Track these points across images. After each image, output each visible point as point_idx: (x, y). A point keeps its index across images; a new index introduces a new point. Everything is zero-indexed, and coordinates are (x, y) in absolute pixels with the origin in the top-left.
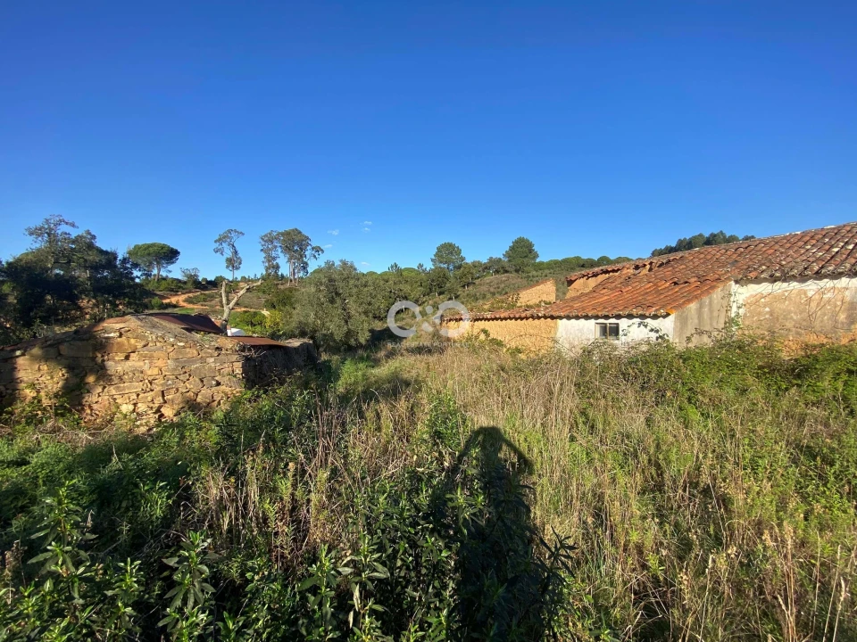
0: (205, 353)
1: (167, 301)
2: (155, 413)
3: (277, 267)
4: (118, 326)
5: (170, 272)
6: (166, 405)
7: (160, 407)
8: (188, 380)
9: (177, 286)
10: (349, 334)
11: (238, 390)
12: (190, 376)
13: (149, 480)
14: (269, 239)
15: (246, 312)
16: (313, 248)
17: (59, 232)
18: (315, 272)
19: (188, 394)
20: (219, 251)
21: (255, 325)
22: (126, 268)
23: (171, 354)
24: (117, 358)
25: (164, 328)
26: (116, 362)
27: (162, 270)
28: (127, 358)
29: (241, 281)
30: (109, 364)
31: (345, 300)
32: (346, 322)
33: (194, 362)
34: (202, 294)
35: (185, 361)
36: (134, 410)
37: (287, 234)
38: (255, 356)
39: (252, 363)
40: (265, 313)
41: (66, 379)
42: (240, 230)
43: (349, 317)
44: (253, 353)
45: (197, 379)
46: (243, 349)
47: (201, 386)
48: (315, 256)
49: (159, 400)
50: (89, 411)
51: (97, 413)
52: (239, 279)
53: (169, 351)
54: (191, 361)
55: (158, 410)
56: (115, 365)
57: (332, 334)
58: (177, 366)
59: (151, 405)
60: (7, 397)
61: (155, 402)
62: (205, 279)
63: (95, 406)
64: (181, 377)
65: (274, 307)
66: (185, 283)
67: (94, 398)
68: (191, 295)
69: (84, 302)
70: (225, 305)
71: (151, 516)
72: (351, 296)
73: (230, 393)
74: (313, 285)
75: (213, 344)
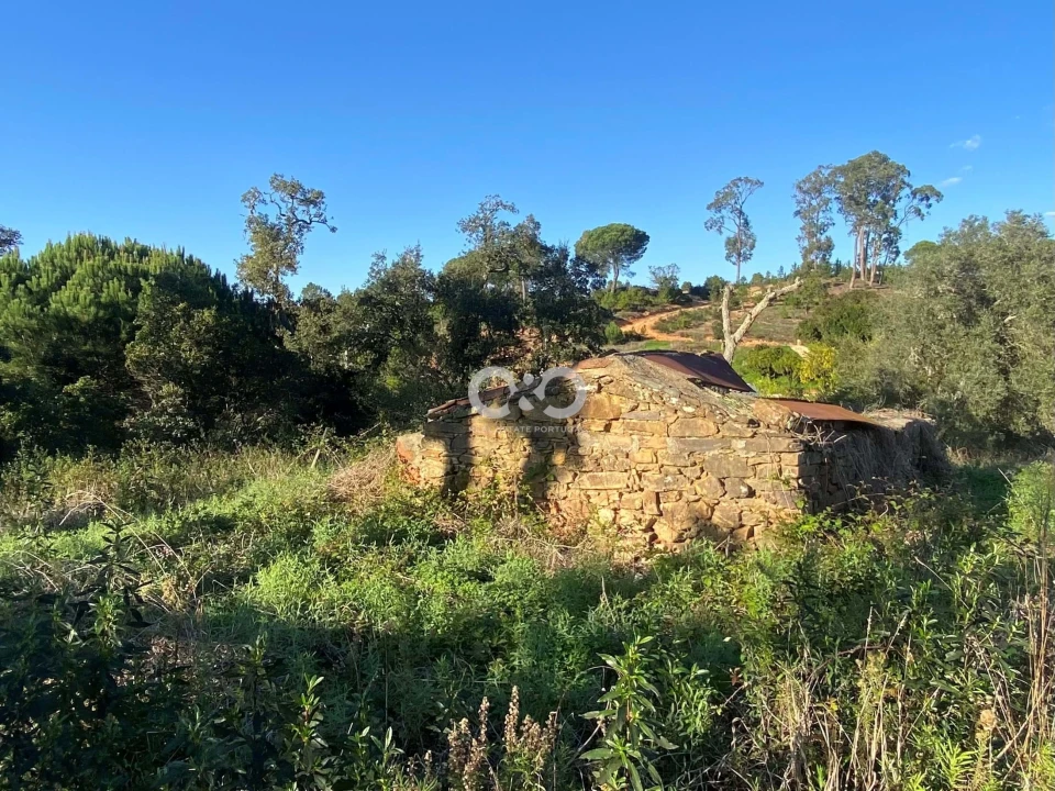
0: (730, 429)
1: (626, 329)
2: (645, 531)
3: (829, 247)
4: (597, 373)
5: (633, 274)
6: (662, 520)
7: (653, 522)
8: (699, 478)
9: (643, 301)
10: (1009, 403)
11: (789, 510)
12: (702, 470)
13: (678, 656)
14: (814, 188)
15: (761, 348)
16: (914, 194)
17: (496, 222)
18: (915, 250)
19: (697, 505)
20: (715, 225)
21: (777, 375)
22: (578, 274)
23: (672, 427)
24: (593, 428)
25: (662, 379)
26: (593, 435)
27: (622, 271)
28: (607, 428)
29: (753, 284)
30: (583, 436)
31: (1004, 315)
32: (1004, 372)
33: (710, 446)
34: (682, 314)
35: (694, 443)
36: (614, 519)
37: (856, 166)
38: (822, 443)
39: (817, 459)
40: (800, 349)
41: (528, 456)
42: (753, 177)
43: (1014, 361)
44: (819, 438)
45: (714, 479)
46: (799, 427)
47: (720, 492)
48: (918, 212)
49: (651, 509)
50: (554, 511)
51: (565, 515)
52: (749, 280)
53: (670, 420)
54: (705, 443)
55: (650, 528)
56: (593, 441)
57: (962, 402)
58: (682, 451)
59: (639, 516)
60: (460, 473)
61: (646, 511)
62: (688, 285)
63: (563, 505)
64: (688, 472)
65: (819, 336)
66: (655, 294)
67: (562, 492)
68: (664, 316)
69: (527, 334)
70: (726, 335)
71: (686, 726)
72: (1023, 303)
73: (772, 514)
74: (918, 282)
75: (742, 412)
